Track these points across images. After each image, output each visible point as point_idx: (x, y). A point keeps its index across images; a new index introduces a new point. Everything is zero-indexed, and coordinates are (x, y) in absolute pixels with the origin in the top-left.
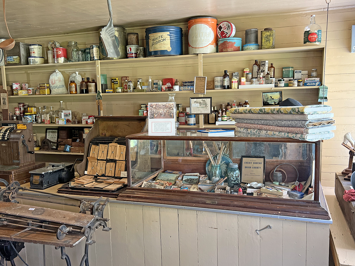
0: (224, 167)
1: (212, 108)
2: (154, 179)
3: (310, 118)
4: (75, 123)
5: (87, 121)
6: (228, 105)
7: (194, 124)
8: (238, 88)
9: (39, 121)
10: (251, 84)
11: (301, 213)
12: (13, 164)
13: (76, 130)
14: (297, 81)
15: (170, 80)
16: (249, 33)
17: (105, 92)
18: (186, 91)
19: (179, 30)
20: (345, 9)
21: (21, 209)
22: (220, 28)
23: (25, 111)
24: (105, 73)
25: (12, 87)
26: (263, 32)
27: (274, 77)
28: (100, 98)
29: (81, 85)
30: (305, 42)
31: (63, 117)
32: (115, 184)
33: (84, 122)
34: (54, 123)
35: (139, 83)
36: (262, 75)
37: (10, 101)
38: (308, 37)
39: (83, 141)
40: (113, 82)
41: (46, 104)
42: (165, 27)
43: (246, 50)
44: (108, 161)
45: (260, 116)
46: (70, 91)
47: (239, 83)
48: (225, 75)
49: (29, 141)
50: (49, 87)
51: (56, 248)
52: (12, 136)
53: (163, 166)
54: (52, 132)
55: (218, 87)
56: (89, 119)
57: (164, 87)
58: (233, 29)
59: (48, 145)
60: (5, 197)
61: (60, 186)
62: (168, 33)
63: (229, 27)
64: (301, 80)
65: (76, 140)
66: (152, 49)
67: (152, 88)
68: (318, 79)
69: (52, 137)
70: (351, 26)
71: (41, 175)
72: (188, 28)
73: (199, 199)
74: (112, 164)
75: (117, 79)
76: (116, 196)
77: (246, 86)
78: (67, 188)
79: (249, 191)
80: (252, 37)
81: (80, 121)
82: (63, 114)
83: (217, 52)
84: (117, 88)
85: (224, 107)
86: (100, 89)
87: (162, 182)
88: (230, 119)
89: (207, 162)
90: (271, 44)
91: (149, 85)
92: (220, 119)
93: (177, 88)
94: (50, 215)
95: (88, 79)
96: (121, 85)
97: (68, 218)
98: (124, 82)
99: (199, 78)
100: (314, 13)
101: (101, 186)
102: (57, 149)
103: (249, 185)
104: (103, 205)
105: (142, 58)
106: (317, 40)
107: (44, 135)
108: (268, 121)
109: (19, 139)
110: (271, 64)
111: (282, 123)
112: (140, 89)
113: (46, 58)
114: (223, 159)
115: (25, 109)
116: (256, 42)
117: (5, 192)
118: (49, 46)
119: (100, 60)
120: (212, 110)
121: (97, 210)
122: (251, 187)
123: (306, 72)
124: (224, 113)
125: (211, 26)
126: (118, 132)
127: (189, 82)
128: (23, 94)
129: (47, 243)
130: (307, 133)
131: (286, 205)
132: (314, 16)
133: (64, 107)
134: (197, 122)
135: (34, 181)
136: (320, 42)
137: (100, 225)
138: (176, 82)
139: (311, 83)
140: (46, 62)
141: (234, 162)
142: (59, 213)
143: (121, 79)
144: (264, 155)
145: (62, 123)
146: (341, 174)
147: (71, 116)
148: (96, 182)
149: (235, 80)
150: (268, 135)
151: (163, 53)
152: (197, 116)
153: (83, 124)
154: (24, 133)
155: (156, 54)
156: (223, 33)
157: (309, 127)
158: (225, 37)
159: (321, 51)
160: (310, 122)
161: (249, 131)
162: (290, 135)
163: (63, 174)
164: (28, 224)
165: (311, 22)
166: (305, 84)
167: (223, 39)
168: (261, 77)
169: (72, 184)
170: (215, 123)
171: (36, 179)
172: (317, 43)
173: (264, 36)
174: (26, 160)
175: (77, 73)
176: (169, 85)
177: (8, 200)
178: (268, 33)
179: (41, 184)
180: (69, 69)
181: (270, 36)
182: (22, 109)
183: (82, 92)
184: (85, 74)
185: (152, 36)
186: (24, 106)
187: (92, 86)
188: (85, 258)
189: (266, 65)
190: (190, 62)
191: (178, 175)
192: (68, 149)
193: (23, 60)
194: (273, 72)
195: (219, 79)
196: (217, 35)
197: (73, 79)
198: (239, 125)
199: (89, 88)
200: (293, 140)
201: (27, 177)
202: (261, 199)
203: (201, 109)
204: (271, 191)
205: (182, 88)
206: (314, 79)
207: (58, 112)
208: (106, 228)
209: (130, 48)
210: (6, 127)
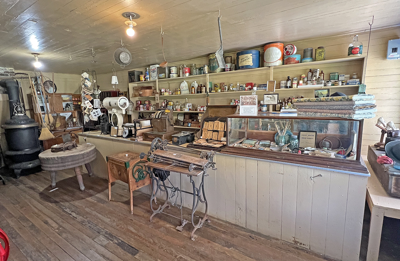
0: (287, 138)
1: (278, 101)
2: (241, 143)
3: (356, 103)
4: (194, 111)
5: (200, 109)
6: (289, 99)
7: (266, 111)
8: (297, 88)
9: (175, 109)
10: (307, 85)
11: (345, 168)
12: (163, 131)
13: (194, 114)
14: (341, 82)
15: (251, 84)
16: (306, 51)
17: (211, 92)
18: (261, 90)
19: (258, 52)
20: (383, 29)
21: (169, 154)
22: (286, 49)
23: (167, 104)
24: (211, 81)
25: (161, 91)
26: (317, 50)
27: (323, 80)
28: (208, 95)
29: (198, 89)
30: (349, 55)
31: (187, 107)
32: (218, 144)
33: (198, 110)
34: (182, 110)
35: (231, 86)
36: (314, 78)
37: (160, 98)
38: (352, 51)
39: (197, 121)
40: (216, 86)
41: (178, 100)
42: (249, 51)
43: (304, 62)
44: (214, 131)
45: (316, 103)
46: (191, 92)
47: (298, 84)
48: (288, 79)
49: (171, 119)
50: (180, 90)
51: (188, 176)
52: (163, 116)
53: (246, 135)
54: (181, 116)
55: (283, 87)
56: (201, 108)
57: (247, 88)
58: (295, 49)
59: (179, 123)
60: (161, 147)
61: (188, 144)
62: (251, 54)
63: (292, 48)
64: (344, 81)
65: (194, 120)
66: (240, 65)
67: (239, 89)
68: (358, 80)
69: (181, 118)
70: (388, 41)
71: (178, 137)
72: (264, 51)
73: (272, 155)
74: (216, 133)
75: (218, 84)
76: (220, 151)
77: (303, 86)
78: (192, 145)
79: (306, 152)
80: (309, 54)
81: (196, 110)
82: (187, 105)
83: (283, 65)
84: (218, 90)
85: (286, 100)
86: (208, 90)
87: (246, 145)
88: (290, 108)
89: (276, 134)
90: (323, 57)
91: (237, 87)
92: (283, 108)
93: (255, 88)
94: (184, 158)
95: (201, 85)
96: (220, 88)
97: (194, 160)
98: (222, 86)
99: (270, 82)
100: (357, 34)
101: (210, 145)
102: (183, 125)
103: (305, 149)
104: (213, 155)
105: (234, 71)
106: (359, 52)
107: (176, 117)
108: (322, 107)
109: (166, 118)
110: (322, 71)
111: (334, 107)
112: (232, 89)
113: (179, 74)
114: (287, 132)
115: (167, 103)
116: (312, 56)
117: (161, 145)
118: (181, 67)
119: (209, 73)
120: (279, 102)
121: (210, 157)
122: (307, 150)
123: (349, 76)
124: (286, 104)
125: (280, 48)
126: (219, 115)
127: (263, 85)
128: (167, 95)
129: (183, 173)
130: (354, 113)
131: (334, 162)
132: (357, 35)
133: (188, 101)
134: (268, 110)
135: (174, 140)
136: (361, 54)
137: (211, 166)
138: (255, 85)
139: (352, 83)
140: (179, 76)
141: (295, 134)
142: (189, 158)
143: (220, 85)
144: (316, 130)
145: (186, 110)
146: (374, 146)
147: (191, 106)
148: (207, 142)
149: (295, 82)
150: (322, 116)
151: (247, 67)
152: (268, 106)
153: (198, 111)
154: (169, 114)
155: (243, 68)
156: (288, 52)
157: (356, 109)
158: (289, 54)
159: (362, 60)
160: (357, 106)
161: (307, 113)
162: (340, 116)
163: (189, 138)
164: (173, 162)
165: (354, 40)
166: (347, 84)
167: (287, 56)
168: (314, 80)
169: (194, 143)
170: (280, 111)
171: (175, 139)
172: (358, 55)
173: (318, 52)
174: (170, 129)
175: (195, 82)
176: (250, 87)
177: (162, 149)
178: (321, 50)
179: (178, 142)
180: (191, 80)
181: (322, 52)
182: (166, 103)
183: (198, 93)
184: (199, 82)
185: (241, 57)
186: (166, 101)
187: (204, 89)
188: (202, 184)
189: (318, 72)
190: (264, 72)
191: (256, 141)
192: (189, 125)
193: (167, 76)
194: (323, 77)
195: (283, 82)
196: (284, 54)
197: (193, 86)
198: (300, 110)
199: (202, 90)
200: (342, 119)
201: (170, 138)
202: (314, 157)
203: (271, 101)
204: (322, 152)
205: (259, 88)
206: (355, 80)
207: (184, 105)
208: (214, 168)
209: (227, 66)
210: (160, 111)
